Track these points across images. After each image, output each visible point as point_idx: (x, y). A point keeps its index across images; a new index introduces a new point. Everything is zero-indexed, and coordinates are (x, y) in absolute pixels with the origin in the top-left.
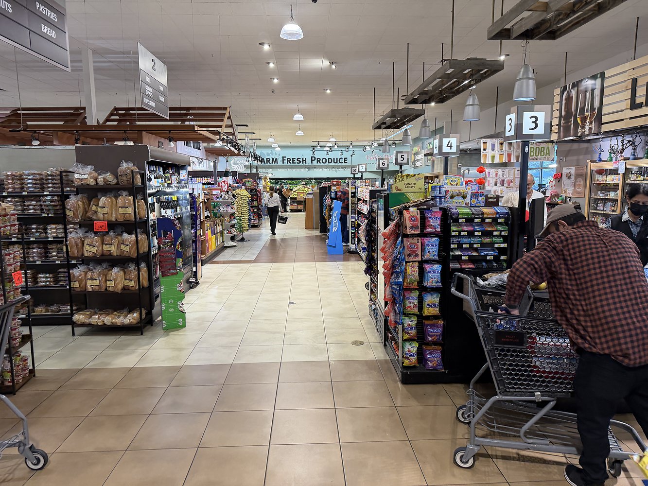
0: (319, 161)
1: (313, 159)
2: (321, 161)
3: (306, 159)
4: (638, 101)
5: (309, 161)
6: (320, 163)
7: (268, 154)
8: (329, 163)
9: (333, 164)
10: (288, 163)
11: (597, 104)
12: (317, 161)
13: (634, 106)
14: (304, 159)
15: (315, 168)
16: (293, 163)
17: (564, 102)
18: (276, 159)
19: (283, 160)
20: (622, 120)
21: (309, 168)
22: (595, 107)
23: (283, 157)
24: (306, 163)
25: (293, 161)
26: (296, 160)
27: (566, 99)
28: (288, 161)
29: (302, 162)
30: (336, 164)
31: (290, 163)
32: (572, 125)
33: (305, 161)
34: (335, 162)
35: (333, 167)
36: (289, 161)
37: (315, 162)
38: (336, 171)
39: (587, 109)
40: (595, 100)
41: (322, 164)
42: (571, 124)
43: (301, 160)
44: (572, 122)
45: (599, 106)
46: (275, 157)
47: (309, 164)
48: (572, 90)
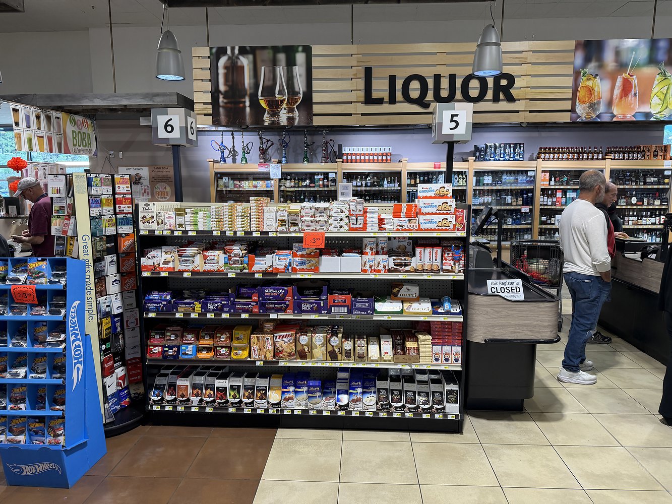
4: (375, 95)
11: (300, 85)
13: (369, 99)
17: (221, 71)
20: (350, 115)
22: (297, 89)
27: (226, 68)
32: (248, 109)
39: (280, 91)
40: (295, 81)
42: (245, 107)
44: (248, 104)
45: (305, 89)
48: (241, 58)
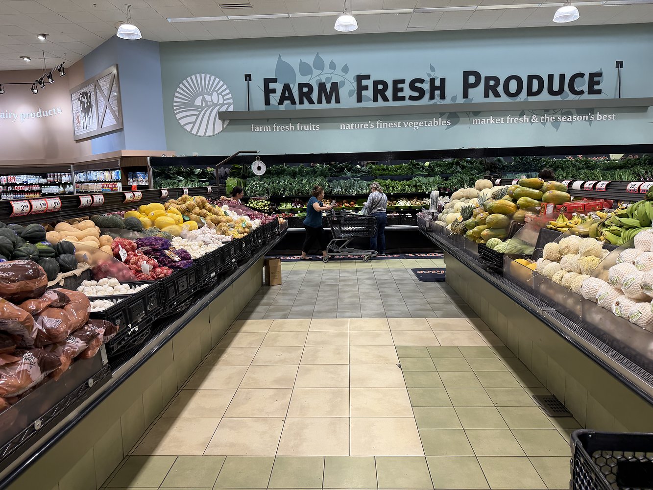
0: (494, 89)
1: (472, 79)
2: (500, 89)
3: (443, 81)
5: (454, 88)
7: (305, 69)
9: (545, 96)
10: (375, 100)
12: (487, 87)
14: (437, 83)
16: (396, 98)
18: (335, 86)
19: (361, 88)
21: (454, 115)
23: (359, 78)
24: (443, 96)
25: (396, 90)
26: (406, 86)
28: (376, 92)
29: (427, 95)
30: (558, 98)
31: (385, 99)
33: (439, 88)
34: (556, 88)
35: (545, 110)
36: (382, 93)
37: (477, 94)
38: (556, 124)
41: (504, 98)
43: (426, 87)
46: (328, 76)
47: (454, 98)
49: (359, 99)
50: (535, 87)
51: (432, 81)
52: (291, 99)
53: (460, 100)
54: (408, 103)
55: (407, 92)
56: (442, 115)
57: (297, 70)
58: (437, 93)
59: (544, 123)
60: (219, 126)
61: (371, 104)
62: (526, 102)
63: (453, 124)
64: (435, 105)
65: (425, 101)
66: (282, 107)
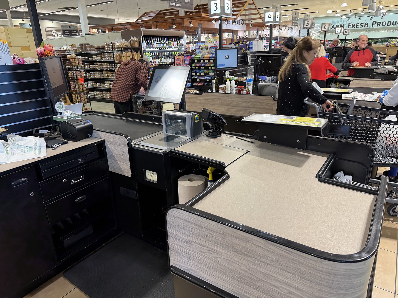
0: (379, 25)
1: (374, 23)
2: (381, 25)
3: (368, 23)
5: (370, 25)
6: (380, 26)
7: (338, 22)
8: (388, 25)
9: (392, 26)
10: (352, 27)
12: (378, 24)
14: (366, 24)
15: (374, 30)
16: (357, 27)
18: (344, 25)
19: (349, 25)
21: (369, 30)
23: (349, 23)
24: (367, 27)
25: (357, 25)
26: (359, 25)
28: (352, 26)
29: (364, 26)
30: (395, 26)
31: (354, 27)
33: (367, 25)
34: (394, 24)
35: (391, 29)
36: (354, 26)
37: (375, 26)
38: (393, 32)
41: (382, 27)
43: (364, 25)
46: (342, 23)
47: (370, 27)
49: (349, 28)
50: (389, 24)
51: (365, 23)
52: (334, 28)
53: (371, 27)
54: (359, 28)
55: (359, 26)
56: (367, 30)
57: (336, 22)
58: (366, 26)
59: (390, 32)
60: (318, 34)
61: (351, 29)
62: (386, 27)
63: (369, 32)
64: (365, 29)
65: (363, 28)
66: (332, 30)
